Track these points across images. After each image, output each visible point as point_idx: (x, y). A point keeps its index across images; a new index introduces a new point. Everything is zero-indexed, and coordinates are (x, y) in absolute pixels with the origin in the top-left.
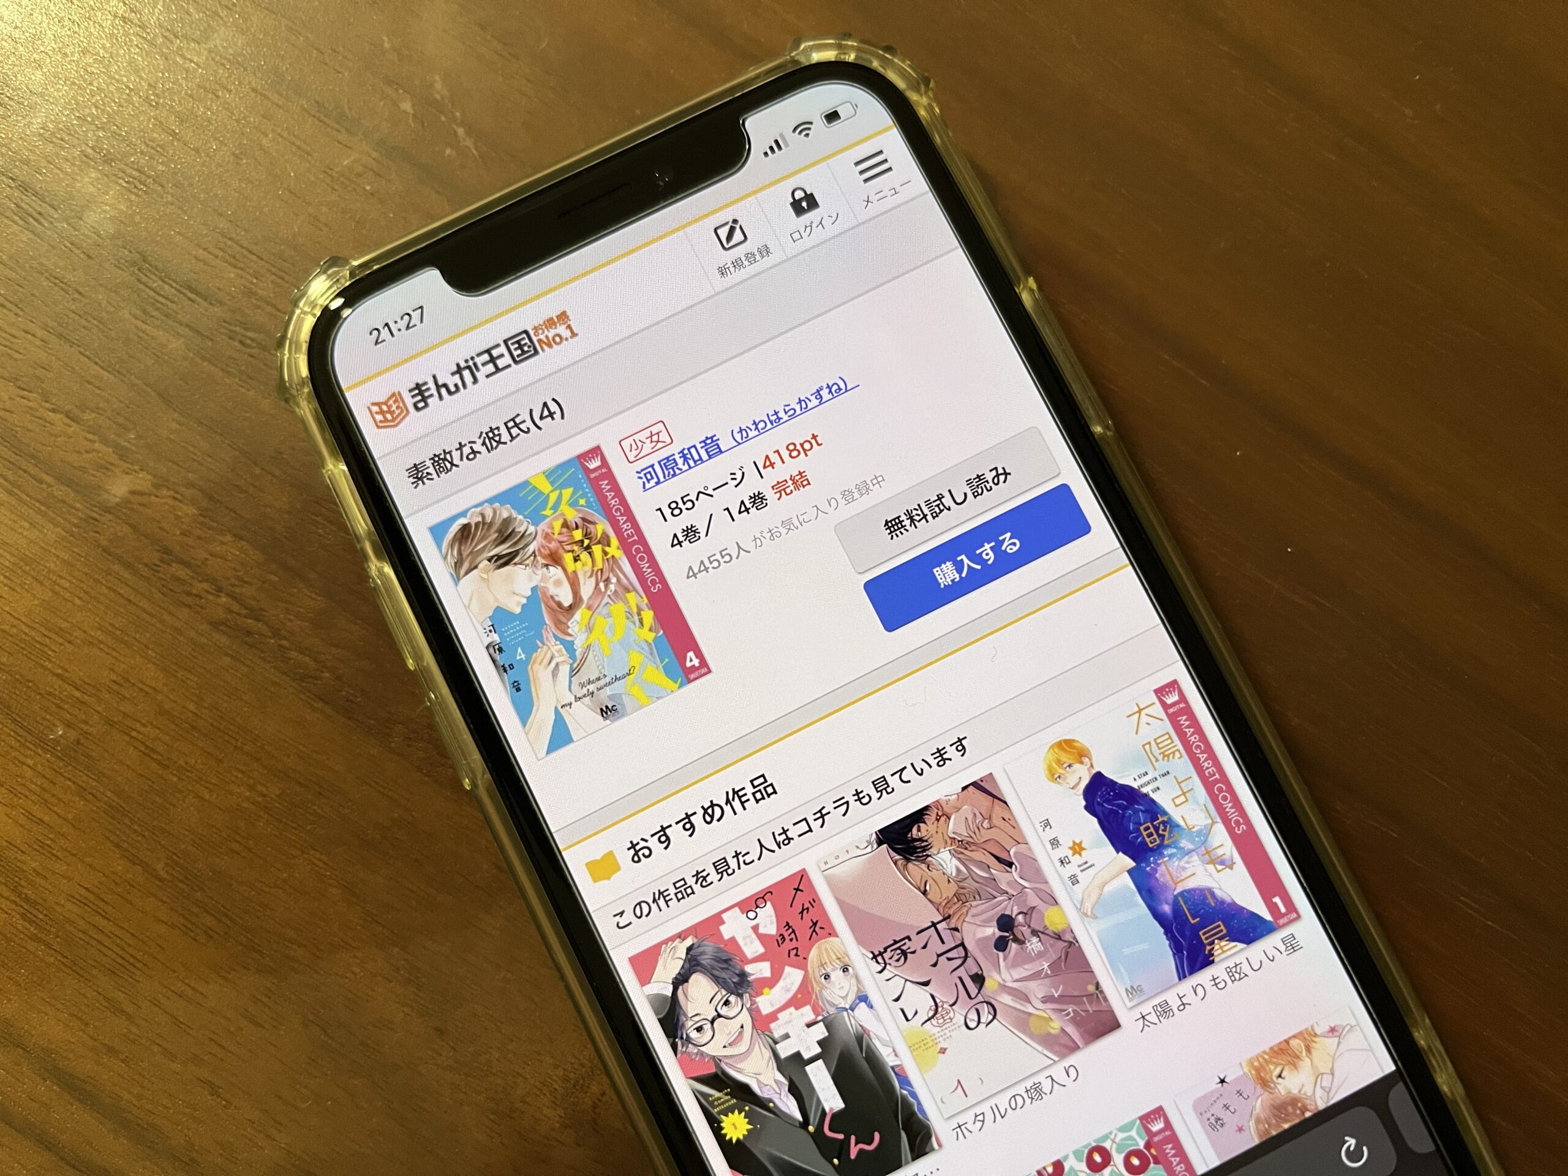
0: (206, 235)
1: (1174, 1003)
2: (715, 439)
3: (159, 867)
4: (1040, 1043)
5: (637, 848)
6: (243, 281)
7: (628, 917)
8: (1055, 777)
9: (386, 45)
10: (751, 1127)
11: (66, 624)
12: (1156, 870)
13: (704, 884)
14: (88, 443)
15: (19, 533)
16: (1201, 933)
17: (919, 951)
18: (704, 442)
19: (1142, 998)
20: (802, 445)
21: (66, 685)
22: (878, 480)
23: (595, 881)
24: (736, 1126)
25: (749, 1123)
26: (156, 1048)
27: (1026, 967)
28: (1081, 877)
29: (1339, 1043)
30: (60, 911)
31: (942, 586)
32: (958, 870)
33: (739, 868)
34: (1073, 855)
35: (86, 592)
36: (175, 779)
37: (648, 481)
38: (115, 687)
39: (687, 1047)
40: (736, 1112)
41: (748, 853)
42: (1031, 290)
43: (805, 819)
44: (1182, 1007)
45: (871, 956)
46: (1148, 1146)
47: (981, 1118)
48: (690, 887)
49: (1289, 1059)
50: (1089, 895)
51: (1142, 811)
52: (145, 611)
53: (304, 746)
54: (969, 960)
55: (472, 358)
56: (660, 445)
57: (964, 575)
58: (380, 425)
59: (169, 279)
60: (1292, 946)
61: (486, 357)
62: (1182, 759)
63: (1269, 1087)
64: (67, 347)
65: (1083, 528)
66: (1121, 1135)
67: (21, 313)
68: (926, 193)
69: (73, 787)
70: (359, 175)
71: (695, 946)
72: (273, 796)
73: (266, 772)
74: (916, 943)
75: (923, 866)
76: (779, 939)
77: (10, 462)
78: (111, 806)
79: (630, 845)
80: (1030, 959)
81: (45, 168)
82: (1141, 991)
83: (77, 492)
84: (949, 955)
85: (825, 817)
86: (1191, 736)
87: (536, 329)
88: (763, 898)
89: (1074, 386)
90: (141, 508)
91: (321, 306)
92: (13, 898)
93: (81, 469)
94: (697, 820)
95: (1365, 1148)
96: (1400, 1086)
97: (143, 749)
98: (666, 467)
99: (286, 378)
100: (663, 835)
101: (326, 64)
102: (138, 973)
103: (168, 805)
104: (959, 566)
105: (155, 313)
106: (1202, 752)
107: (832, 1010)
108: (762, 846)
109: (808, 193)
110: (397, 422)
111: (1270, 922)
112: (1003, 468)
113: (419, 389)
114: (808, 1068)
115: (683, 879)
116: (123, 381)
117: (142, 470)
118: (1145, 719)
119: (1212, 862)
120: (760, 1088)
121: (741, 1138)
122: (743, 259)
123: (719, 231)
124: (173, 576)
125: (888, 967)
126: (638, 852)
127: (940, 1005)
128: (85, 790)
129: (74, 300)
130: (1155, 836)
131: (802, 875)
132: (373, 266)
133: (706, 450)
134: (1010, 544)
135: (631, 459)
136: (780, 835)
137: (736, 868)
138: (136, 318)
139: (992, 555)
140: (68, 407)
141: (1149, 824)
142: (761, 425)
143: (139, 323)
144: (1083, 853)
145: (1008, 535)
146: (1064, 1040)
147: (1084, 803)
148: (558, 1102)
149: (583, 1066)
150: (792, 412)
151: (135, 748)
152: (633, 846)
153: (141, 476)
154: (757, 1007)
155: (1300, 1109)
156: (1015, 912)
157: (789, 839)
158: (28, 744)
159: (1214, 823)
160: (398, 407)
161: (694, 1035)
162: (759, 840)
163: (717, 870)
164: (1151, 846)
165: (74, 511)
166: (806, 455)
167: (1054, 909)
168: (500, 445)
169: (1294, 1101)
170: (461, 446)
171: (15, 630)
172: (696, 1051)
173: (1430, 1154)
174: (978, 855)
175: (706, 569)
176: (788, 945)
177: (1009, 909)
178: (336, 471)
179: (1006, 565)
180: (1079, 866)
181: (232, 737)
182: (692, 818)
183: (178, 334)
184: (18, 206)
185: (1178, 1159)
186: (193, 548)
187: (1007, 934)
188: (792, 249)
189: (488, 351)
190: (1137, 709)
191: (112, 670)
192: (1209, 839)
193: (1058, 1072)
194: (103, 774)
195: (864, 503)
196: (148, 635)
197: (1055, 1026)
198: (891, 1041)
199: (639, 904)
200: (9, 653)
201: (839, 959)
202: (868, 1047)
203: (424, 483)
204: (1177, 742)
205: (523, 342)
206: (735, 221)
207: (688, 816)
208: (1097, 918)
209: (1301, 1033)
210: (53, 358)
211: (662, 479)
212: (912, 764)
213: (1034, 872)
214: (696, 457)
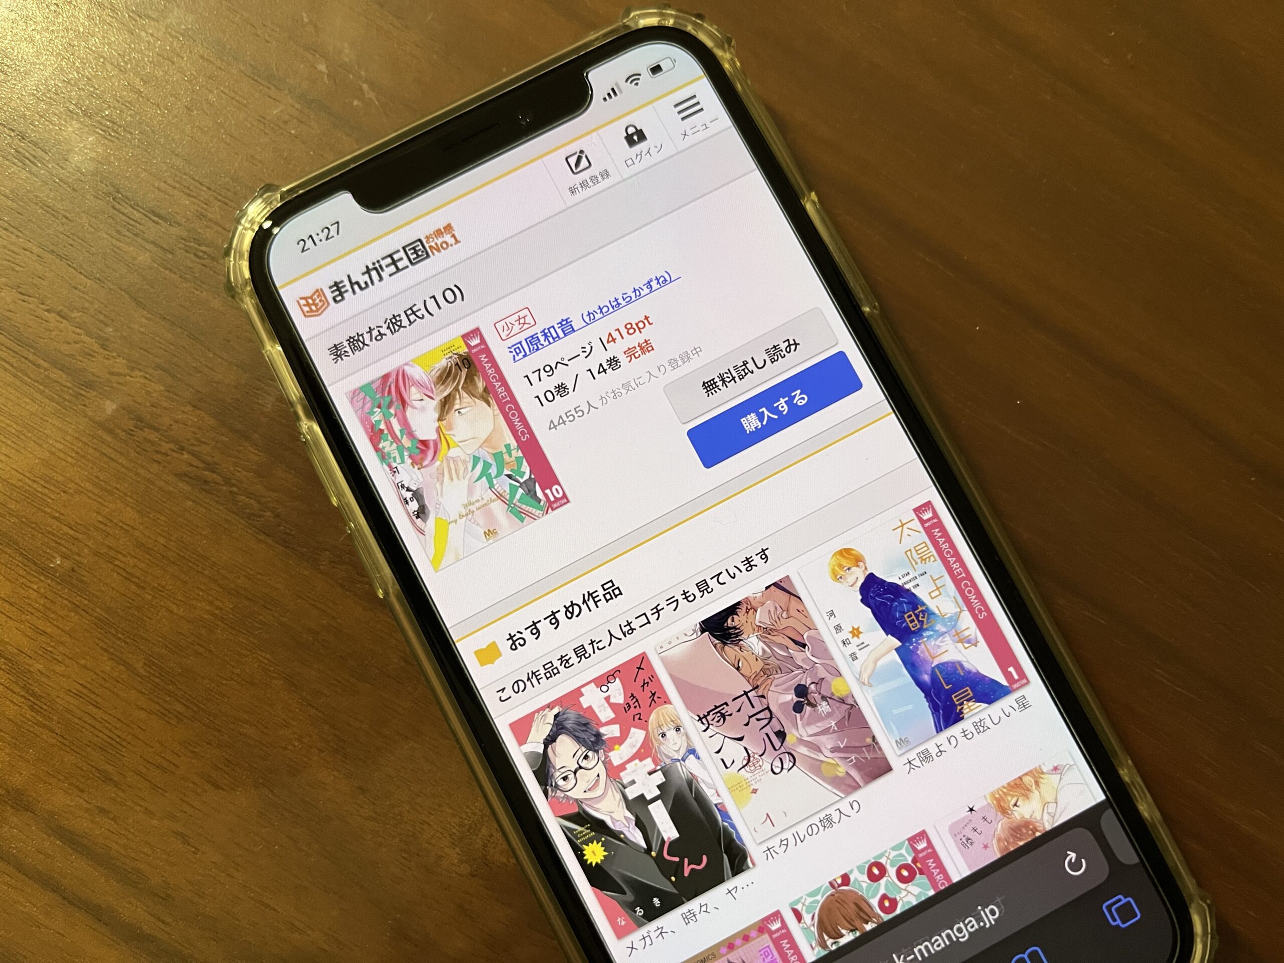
0: (166, 171)
1: (934, 751)
2: (569, 321)
3: (139, 666)
4: (829, 784)
5: (515, 639)
6: (196, 208)
7: (509, 692)
8: (837, 578)
9: (306, 20)
10: (606, 853)
11: (62, 478)
12: (916, 648)
13: (567, 665)
14: (77, 336)
15: (23, 407)
16: (953, 696)
17: (735, 714)
18: (560, 323)
19: (909, 748)
20: (637, 324)
21: (63, 526)
22: (697, 351)
23: (482, 665)
24: (595, 853)
25: (605, 851)
26: (138, 808)
27: (817, 725)
28: (859, 654)
29: (1061, 779)
30: (61, 703)
31: (748, 432)
32: (764, 651)
33: (594, 653)
34: (853, 637)
35: (77, 453)
36: (150, 597)
37: (518, 354)
38: (101, 526)
39: (556, 793)
40: (595, 842)
41: (601, 641)
42: (814, 202)
43: (645, 614)
44: (939, 754)
45: (698, 718)
46: (915, 861)
47: (785, 842)
48: (556, 668)
49: (1023, 791)
50: (866, 669)
51: (906, 603)
52: (123, 466)
53: (251, 569)
54: (774, 720)
55: (378, 262)
56: (526, 326)
57: (764, 423)
58: (307, 314)
59: (138, 206)
60: (1023, 705)
61: (389, 260)
62: (936, 562)
63: (1008, 813)
64: (58, 261)
65: (856, 385)
66: (894, 853)
67: (20, 235)
68: (730, 127)
69: (70, 605)
70: (285, 122)
71: (561, 714)
72: (227, 609)
73: (221, 590)
74: (731, 708)
75: (737, 648)
76: (626, 707)
77: (14, 351)
78: (99, 619)
79: (509, 637)
80: (821, 719)
81: (38, 121)
82: (907, 742)
83: (68, 374)
84: (758, 716)
85: (660, 612)
86: (942, 544)
87: (427, 238)
88: (613, 675)
89: (847, 276)
90: (119, 387)
91: (258, 223)
92: (23, 693)
93: (72, 356)
94: (561, 616)
95: (1083, 860)
96: (1110, 812)
97: (124, 574)
98: (531, 343)
99: (232, 280)
100: (534, 628)
101: (258, 36)
102: (124, 750)
103: (145, 618)
104: (761, 417)
105: (127, 233)
106: (952, 557)
107: (668, 761)
108: (611, 635)
109: (639, 129)
110: (320, 312)
111: (1006, 686)
112: (794, 340)
113: (337, 286)
114: (650, 807)
115: (551, 662)
116: (103, 287)
117: (119, 356)
118: (906, 531)
119: (961, 641)
120: (613, 823)
121: (599, 862)
122: (589, 181)
123: (569, 160)
124: (145, 438)
125: (711, 726)
126: (515, 642)
127: (751, 755)
128: (79, 607)
129: (63, 224)
130: (916, 622)
131: (643, 657)
132: (297, 191)
133: (562, 330)
134: (800, 399)
135: (504, 338)
136: (625, 626)
137: (592, 653)
138: (112, 237)
139: (786, 407)
140: (60, 308)
141: (911, 613)
142: (605, 310)
143: (114, 242)
144: (860, 635)
145: (798, 392)
146: (850, 782)
147: (860, 597)
148: (456, 844)
149: (474, 814)
150: (629, 299)
151: (118, 573)
152: (511, 637)
153: (118, 360)
154: (610, 760)
155: (1031, 830)
156: (809, 682)
157: (633, 630)
158: (32, 572)
159: (961, 611)
160: (321, 301)
161: (561, 783)
162: (609, 631)
163: (577, 655)
164: (913, 629)
165: (66, 389)
166: (641, 332)
167: (840, 678)
168: (402, 329)
169: (1026, 824)
170: (370, 331)
171: (21, 484)
172: (563, 795)
173: (1135, 865)
174: (780, 639)
175: (564, 422)
176: (633, 711)
177: (804, 678)
178: (273, 351)
179: (797, 414)
180: (858, 646)
181: (194, 563)
182: (556, 615)
183: (146, 249)
184: (17, 151)
185: (938, 870)
186: (161, 416)
187: (803, 700)
188: (627, 172)
189: (391, 256)
190: (900, 524)
191: (98, 513)
192: (958, 623)
193: (844, 806)
194: (94, 595)
195: (685, 369)
196: (126, 485)
197: (842, 770)
198: (714, 784)
199: (517, 682)
200: (16, 501)
201: (672, 721)
202: (697, 789)
203: (342, 359)
204: (932, 549)
205: (417, 249)
206: (582, 152)
207: (553, 613)
208: (872, 686)
209: (1031, 772)
210: (47, 269)
211: (528, 353)
212: (727, 570)
213: (823, 651)
214: (555, 335)
